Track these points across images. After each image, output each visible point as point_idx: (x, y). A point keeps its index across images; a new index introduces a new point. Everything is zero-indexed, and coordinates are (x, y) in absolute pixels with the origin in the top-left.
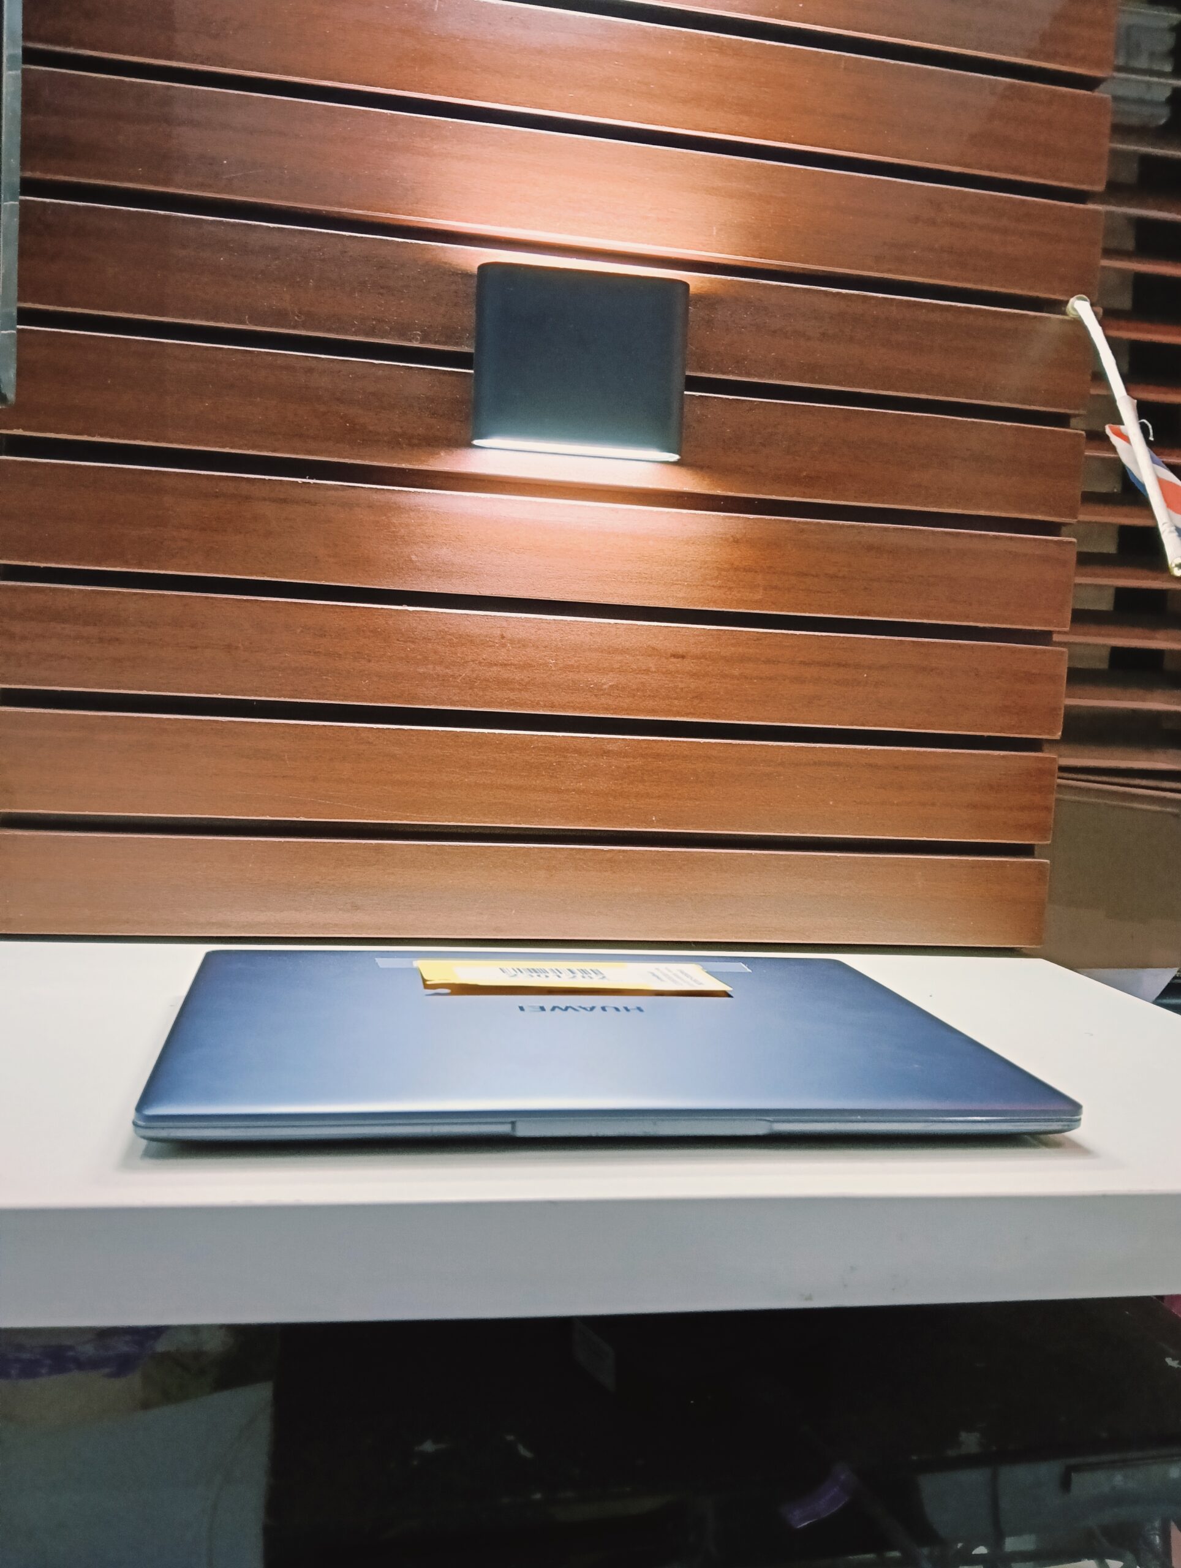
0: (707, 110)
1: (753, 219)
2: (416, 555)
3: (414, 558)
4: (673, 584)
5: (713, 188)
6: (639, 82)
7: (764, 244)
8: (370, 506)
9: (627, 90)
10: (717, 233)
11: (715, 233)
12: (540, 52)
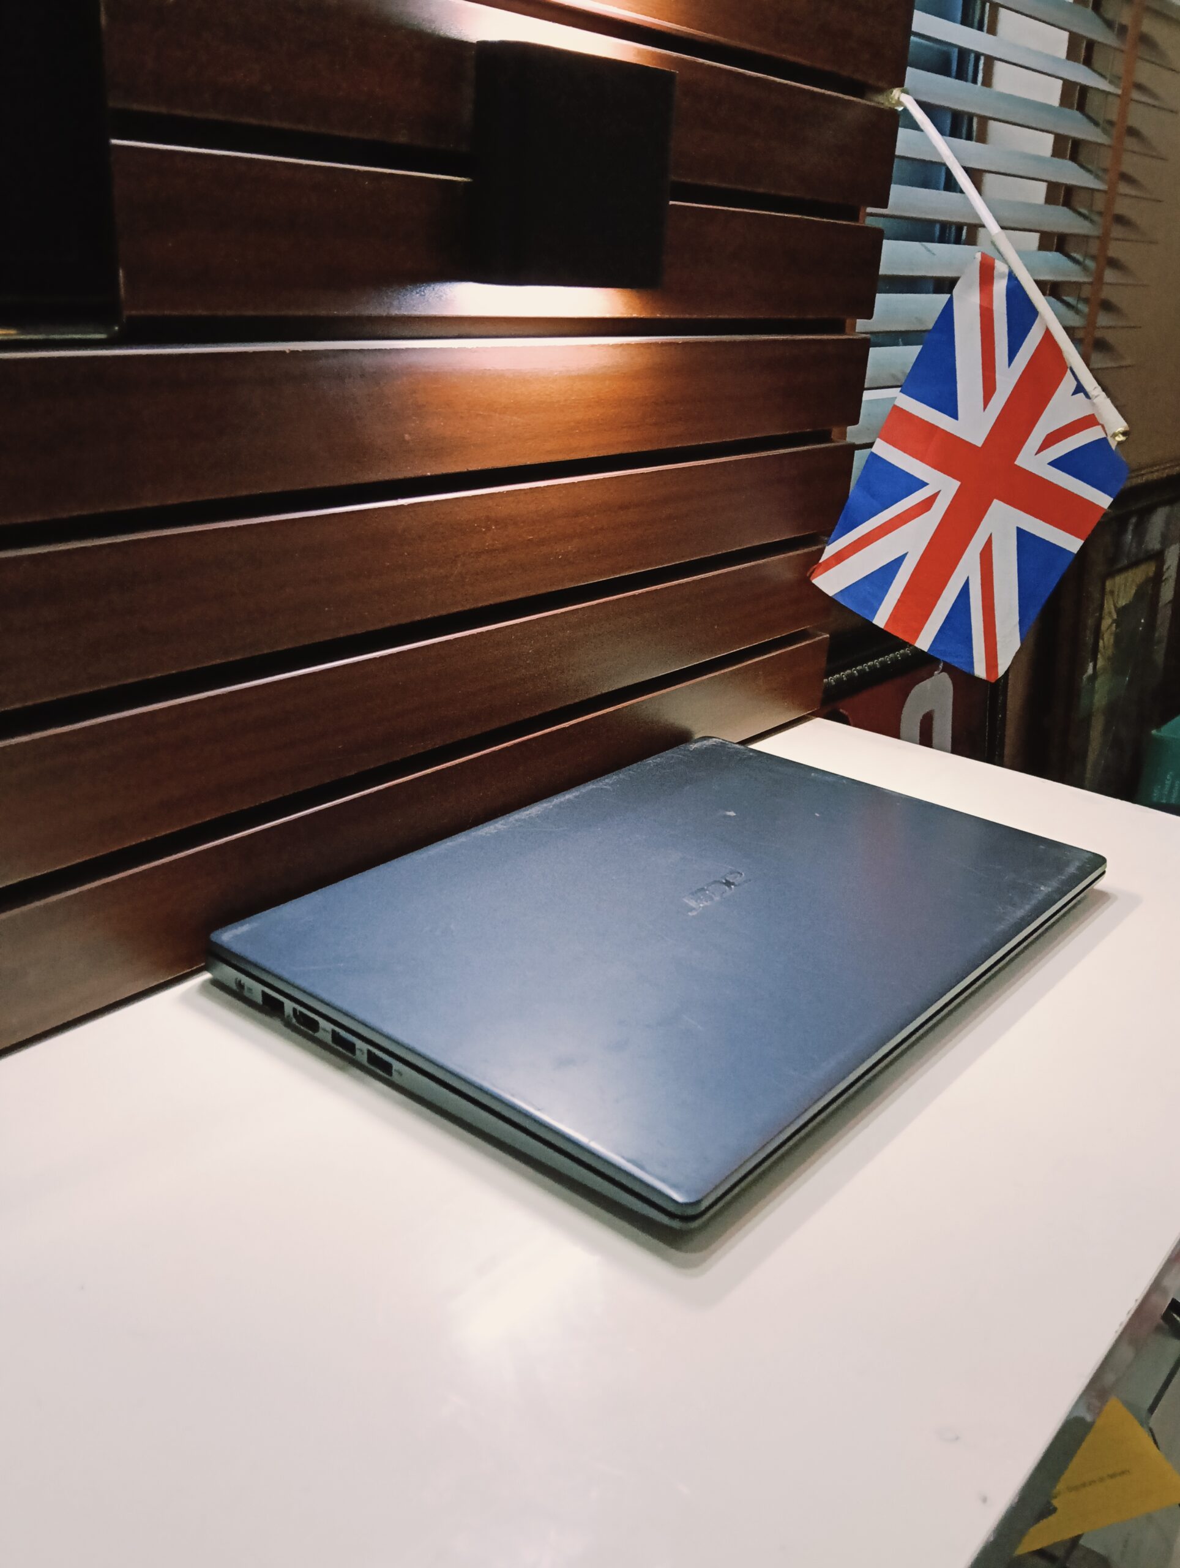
2: (410, 434)
3: (407, 437)
4: (622, 428)
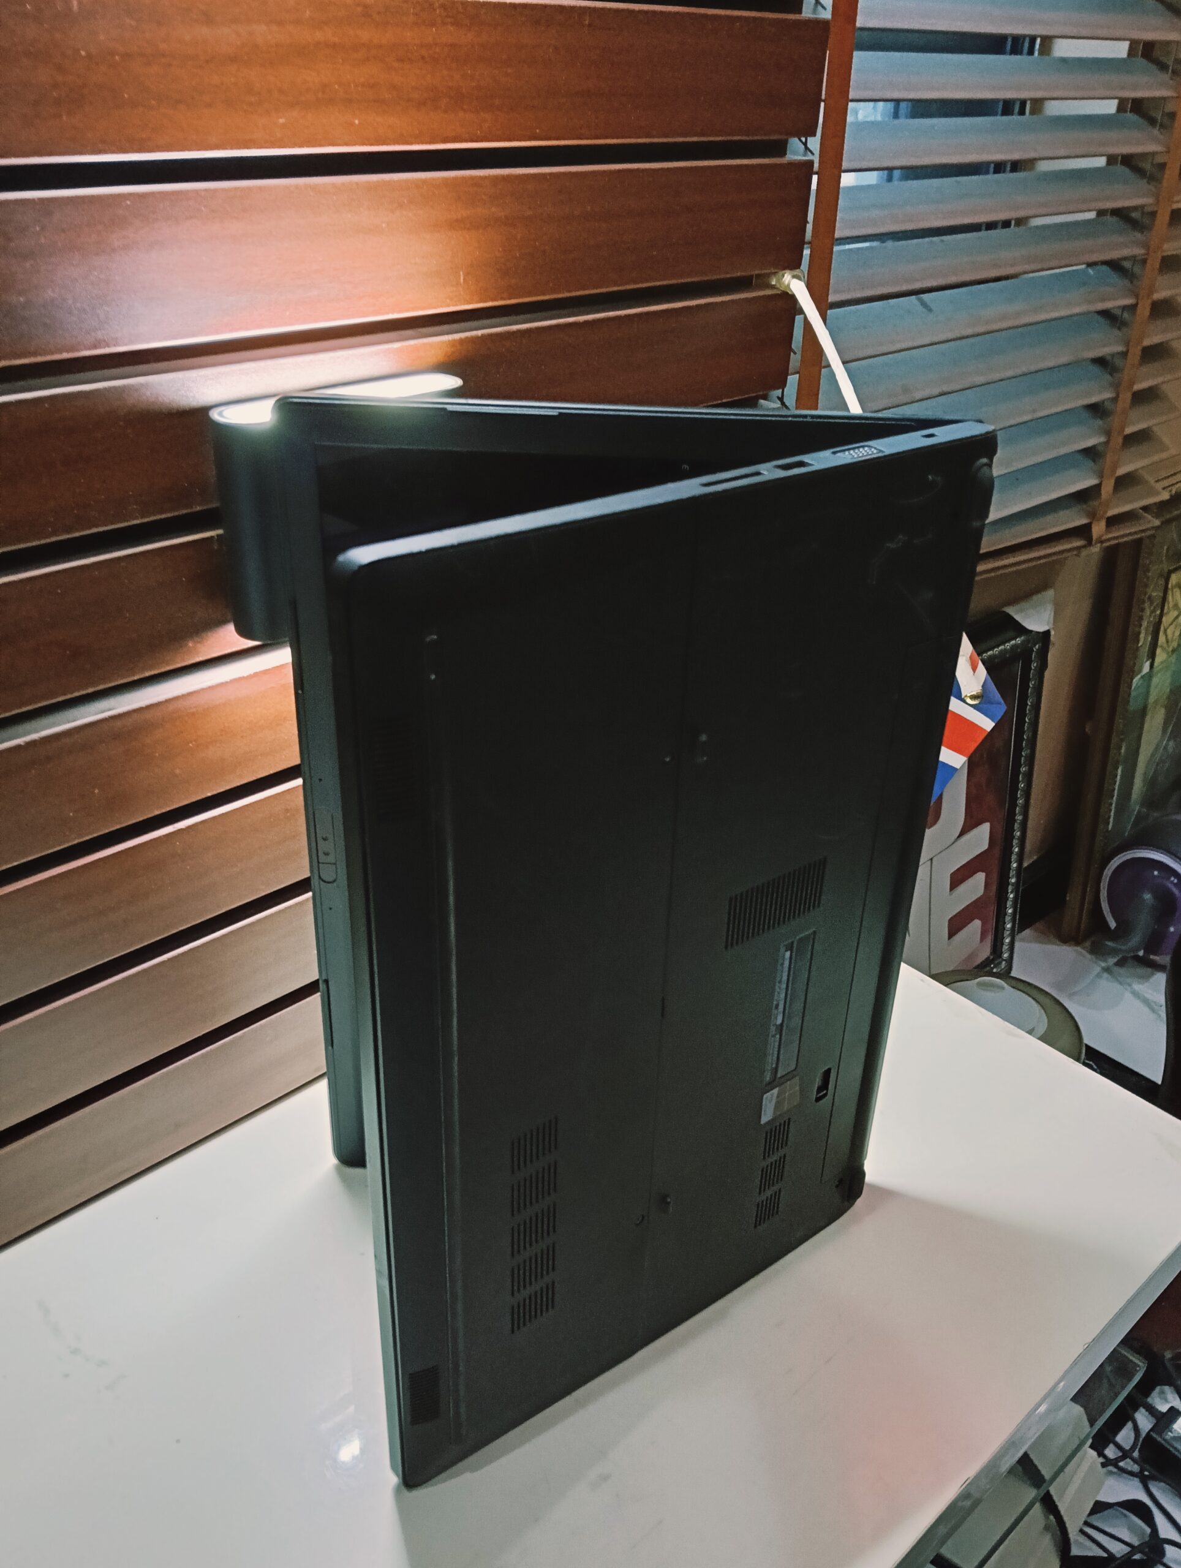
0: (445, 112)
1: (499, 250)
5: (457, 221)
6: (363, 85)
7: (513, 281)
8: (117, 736)
9: (350, 101)
10: (464, 279)
11: (462, 280)
12: (233, 59)
